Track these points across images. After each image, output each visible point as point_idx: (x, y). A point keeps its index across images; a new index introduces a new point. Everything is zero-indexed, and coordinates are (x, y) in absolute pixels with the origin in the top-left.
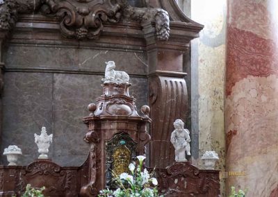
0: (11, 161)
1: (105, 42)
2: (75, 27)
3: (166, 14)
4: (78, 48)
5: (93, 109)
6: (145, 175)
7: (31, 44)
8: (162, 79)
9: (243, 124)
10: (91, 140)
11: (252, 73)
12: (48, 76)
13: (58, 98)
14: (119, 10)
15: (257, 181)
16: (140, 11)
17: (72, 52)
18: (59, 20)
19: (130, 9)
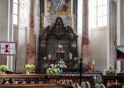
0: (45, 59)
1: (63, 39)
2: (57, 37)
3: (72, 34)
4: (58, 40)
5: (57, 52)
6: (63, 62)
7: (51, 40)
8: (72, 45)
9: (84, 52)
10: (56, 56)
11: (85, 44)
12: (53, 45)
13: (55, 48)
14: (65, 34)
15: (86, 61)
16: (68, 34)
17: (57, 41)
18: (55, 36)
19: (66, 34)
